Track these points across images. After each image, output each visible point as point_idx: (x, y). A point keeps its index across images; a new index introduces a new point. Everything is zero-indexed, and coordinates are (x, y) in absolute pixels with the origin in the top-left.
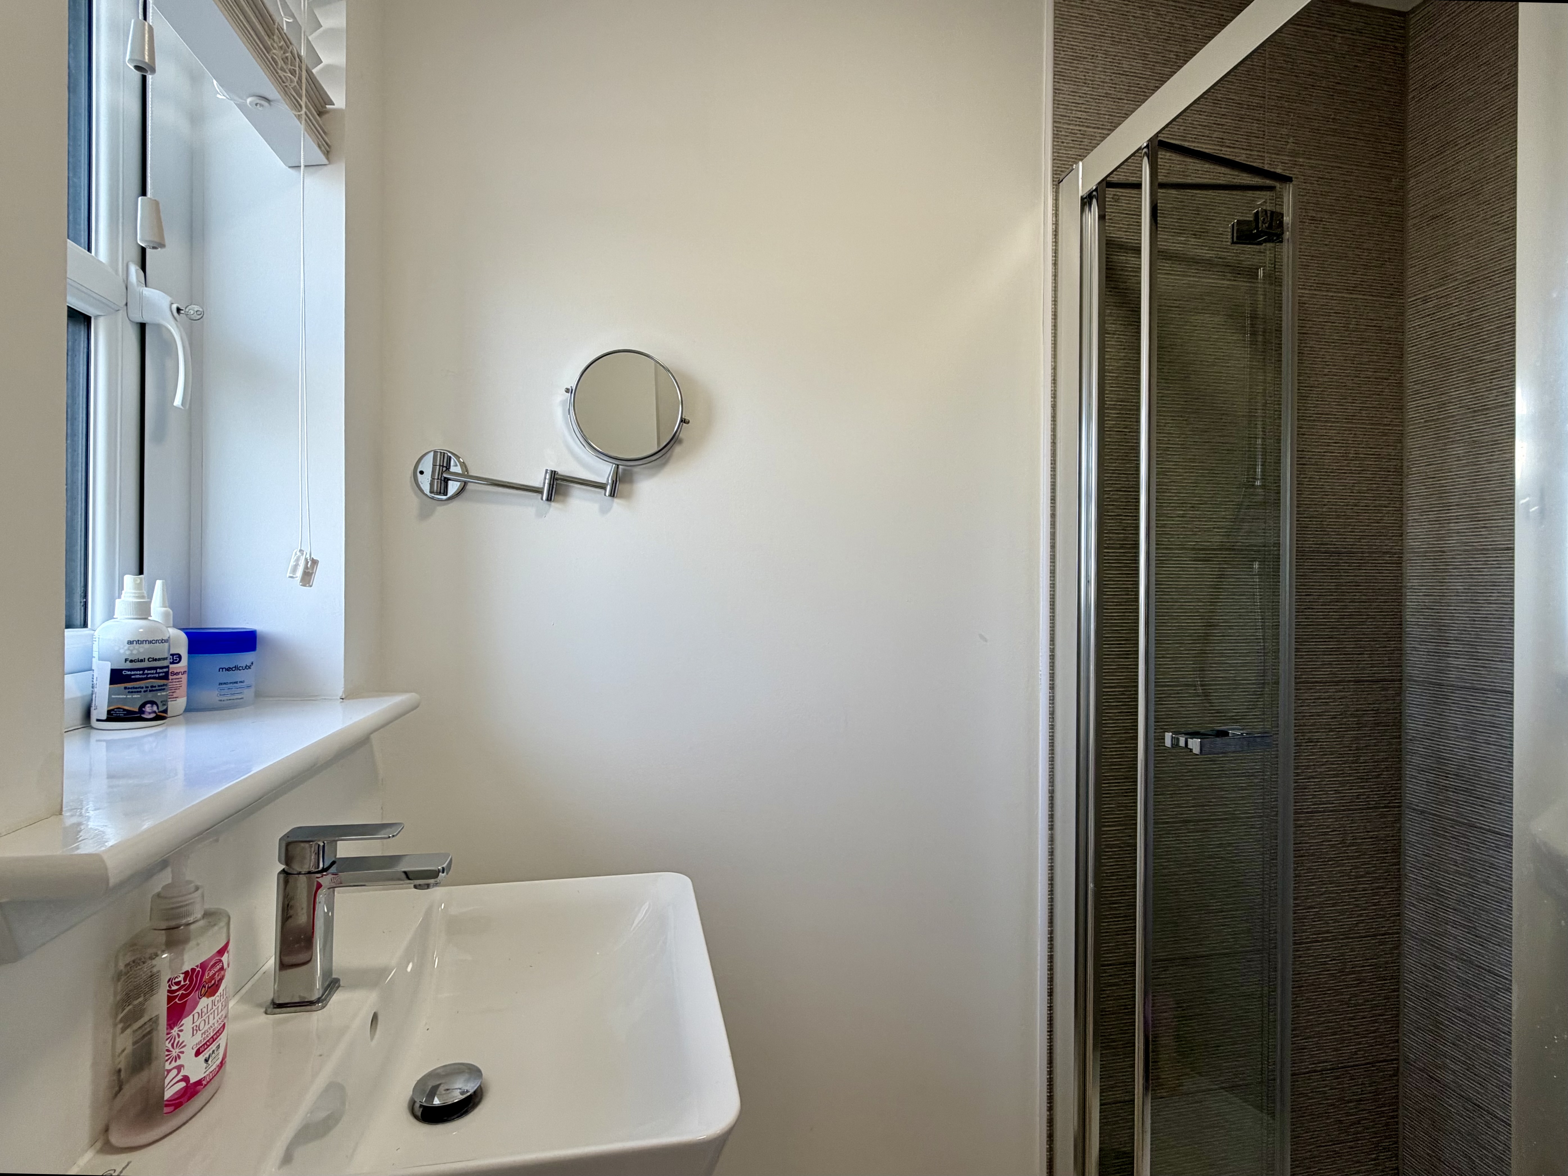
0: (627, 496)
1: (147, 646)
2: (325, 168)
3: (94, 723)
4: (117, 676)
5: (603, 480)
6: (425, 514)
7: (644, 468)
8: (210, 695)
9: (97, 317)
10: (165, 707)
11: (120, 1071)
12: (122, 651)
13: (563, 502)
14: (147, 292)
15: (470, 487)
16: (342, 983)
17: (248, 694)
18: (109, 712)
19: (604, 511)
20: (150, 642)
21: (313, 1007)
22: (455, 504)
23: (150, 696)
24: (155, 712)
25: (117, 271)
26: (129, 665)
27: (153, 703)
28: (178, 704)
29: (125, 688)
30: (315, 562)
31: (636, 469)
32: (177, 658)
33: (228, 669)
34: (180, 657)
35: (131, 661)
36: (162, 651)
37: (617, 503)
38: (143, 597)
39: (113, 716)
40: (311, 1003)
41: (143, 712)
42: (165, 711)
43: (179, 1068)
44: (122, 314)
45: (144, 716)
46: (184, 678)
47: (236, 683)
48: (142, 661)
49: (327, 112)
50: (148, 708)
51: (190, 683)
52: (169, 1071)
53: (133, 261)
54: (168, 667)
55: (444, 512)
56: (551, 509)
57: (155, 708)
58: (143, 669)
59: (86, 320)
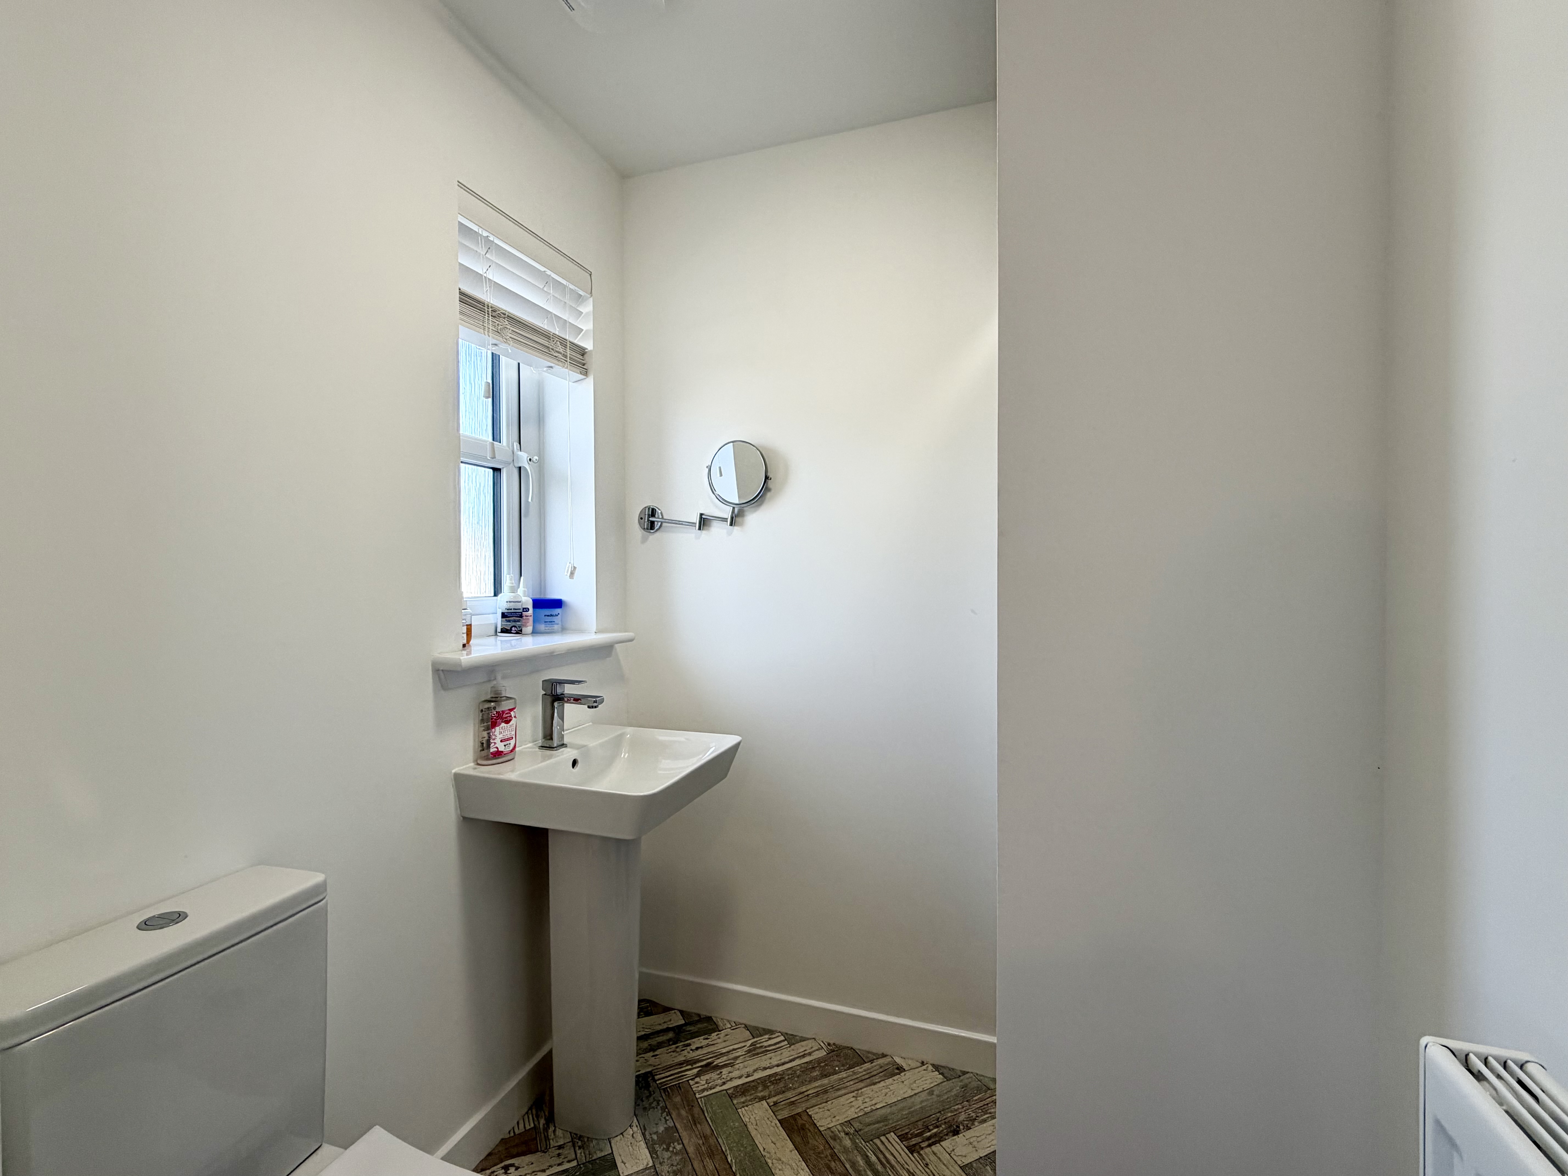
0: (741, 525)
1: (513, 603)
2: (586, 380)
3: (498, 634)
4: (504, 615)
5: (726, 517)
6: (644, 540)
7: (751, 507)
8: (542, 627)
9: (503, 468)
10: (520, 629)
11: (483, 744)
12: (504, 605)
13: (708, 530)
14: (519, 453)
15: (664, 524)
16: (568, 746)
17: (556, 627)
18: (501, 629)
19: (730, 534)
20: (514, 602)
21: (554, 749)
22: (657, 534)
23: (514, 624)
24: (516, 630)
25: (509, 447)
26: (506, 611)
27: (515, 627)
28: (529, 629)
29: (506, 620)
30: (575, 568)
31: (745, 509)
32: (527, 610)
33: (548, 616)
34: (528, 609)
35: (508, 609)
36: (519, 606)
37: (736, 529)
38: (513, 584)
39: (504, 631)
40: (554, 748)
41: (512, 630)
42: (521, 631)
43: (495, 743)
44: (512, 464)
45: (512, 632)
46: (531, 619)
47: (551, 622)
48: (511, 609)
49: (586, 353)
50: (513, 629)
51: (534, 622)
52: (492, 743)
53: (516, 441)
54: (521, 613)
55: (654, 537)
56: (703, 535)
57: (516, 629)
58: (511, 613)
59: (499, 470)
